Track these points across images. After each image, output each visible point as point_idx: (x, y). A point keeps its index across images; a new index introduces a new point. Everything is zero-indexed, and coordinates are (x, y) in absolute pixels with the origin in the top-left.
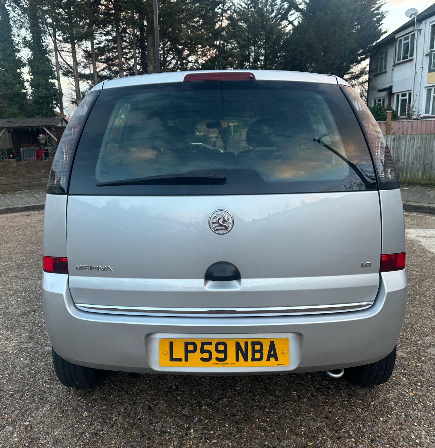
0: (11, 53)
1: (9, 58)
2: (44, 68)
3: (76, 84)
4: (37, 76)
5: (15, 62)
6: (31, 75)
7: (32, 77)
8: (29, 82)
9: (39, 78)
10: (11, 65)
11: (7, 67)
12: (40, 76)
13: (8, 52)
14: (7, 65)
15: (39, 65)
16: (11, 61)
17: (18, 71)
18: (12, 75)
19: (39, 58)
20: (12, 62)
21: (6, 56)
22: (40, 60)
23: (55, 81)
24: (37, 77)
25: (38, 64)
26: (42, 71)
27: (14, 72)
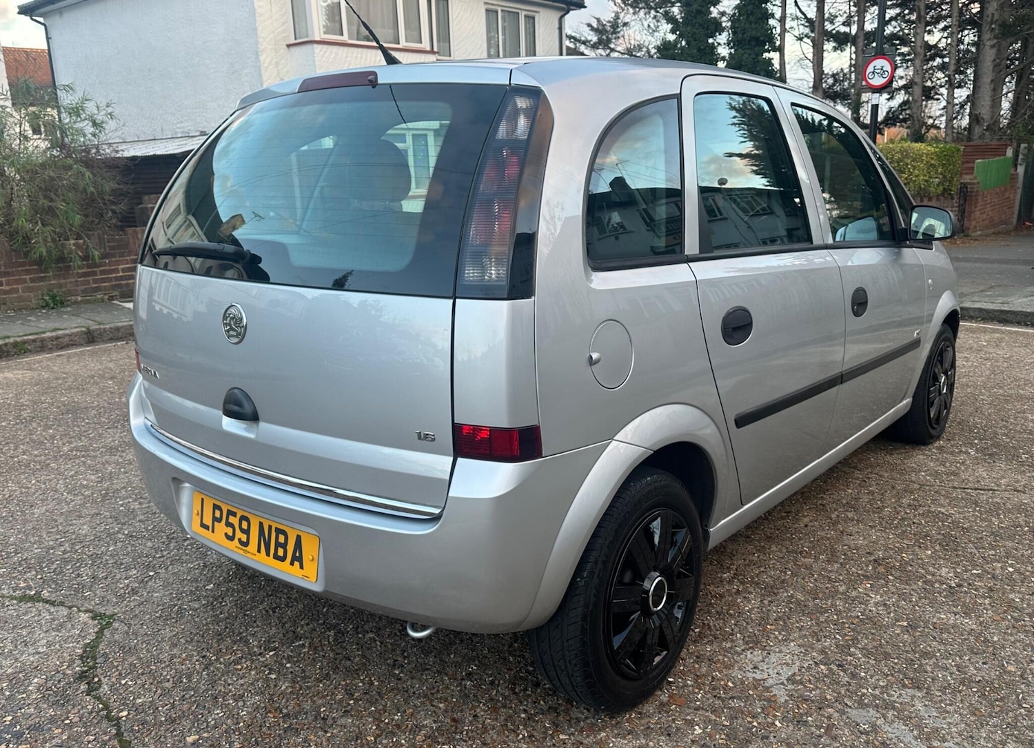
0: (700, 8)
1: (696, 19)
2: (754, 32)
3: (815, 57)
4: (741, 48)
5: (706, 26)
6: (731, 48)
7: (733, 51)
8: (725, 62)
9: (743, 52)
10: (697, 32)
11: (690, 35)
12: (747, 47)
13: (695, 6)
14: (689, 33)
15: (747, 25)
16: (699, 23)
17: (711, 41)
18: (696, 51)
19: (749, 12)
20: (701, 25)
21: (691, 15)
22: (751, 17)
23: (775, 56)
24: (741, 51)
25: (745, 24)
26: (750, 37)
27: (701, 44)
